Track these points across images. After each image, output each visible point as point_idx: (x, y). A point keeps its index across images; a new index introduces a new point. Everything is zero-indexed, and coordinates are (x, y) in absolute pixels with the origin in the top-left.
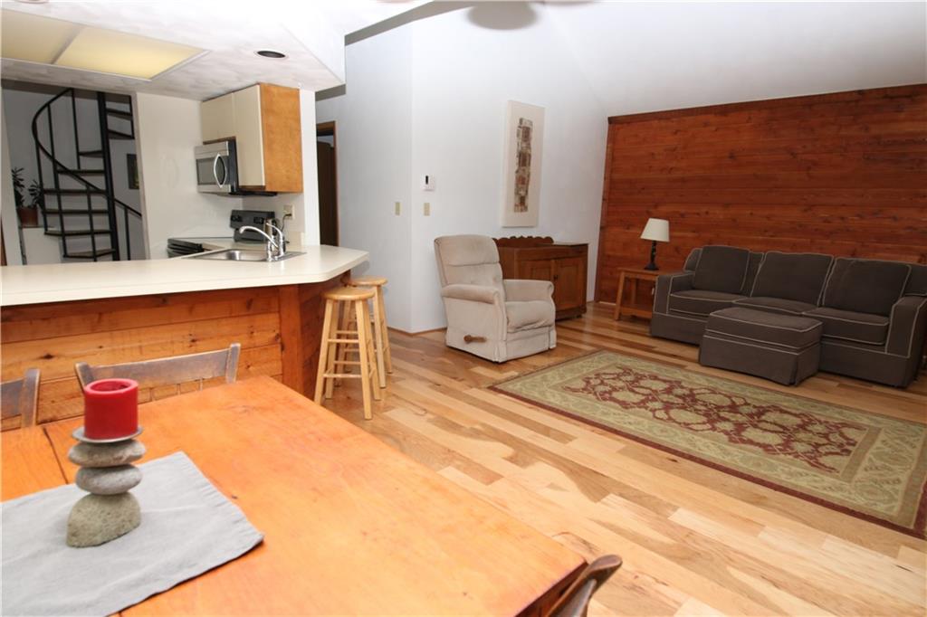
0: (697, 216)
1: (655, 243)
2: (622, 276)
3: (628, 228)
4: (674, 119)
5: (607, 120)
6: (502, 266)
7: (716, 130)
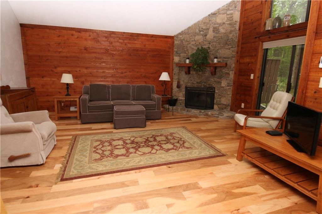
0: (76, 72)
1: (67, 84)
2: (56, 100)
3: (43, 78)
4: (57, 30)
5: (19, 24)
6: (4, 106)
7: (77, 38)
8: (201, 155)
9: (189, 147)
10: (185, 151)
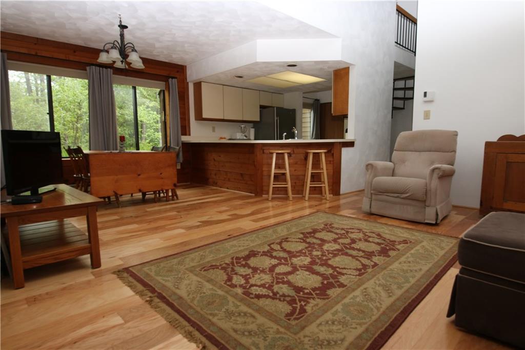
8: (180, 259)
9: (211, 271)
10: (217, 260)
